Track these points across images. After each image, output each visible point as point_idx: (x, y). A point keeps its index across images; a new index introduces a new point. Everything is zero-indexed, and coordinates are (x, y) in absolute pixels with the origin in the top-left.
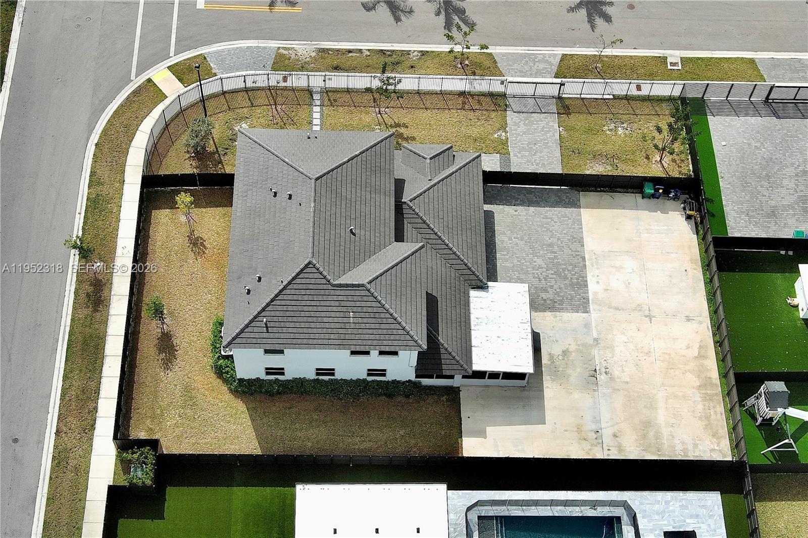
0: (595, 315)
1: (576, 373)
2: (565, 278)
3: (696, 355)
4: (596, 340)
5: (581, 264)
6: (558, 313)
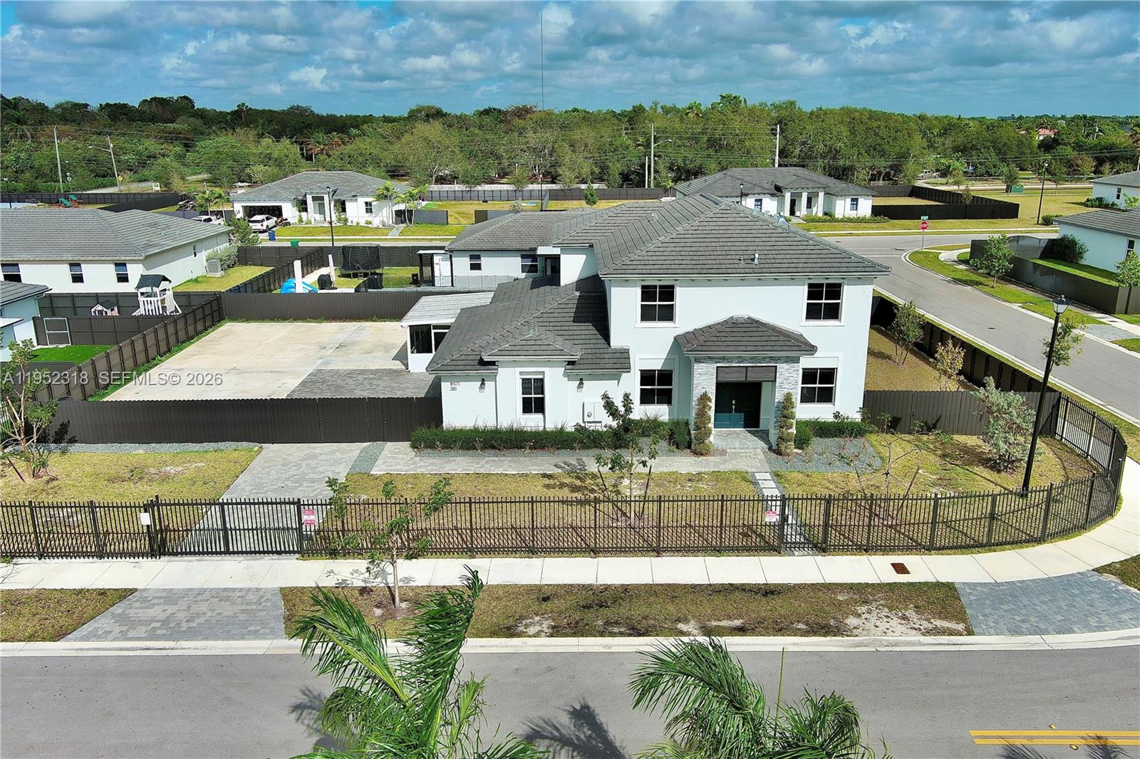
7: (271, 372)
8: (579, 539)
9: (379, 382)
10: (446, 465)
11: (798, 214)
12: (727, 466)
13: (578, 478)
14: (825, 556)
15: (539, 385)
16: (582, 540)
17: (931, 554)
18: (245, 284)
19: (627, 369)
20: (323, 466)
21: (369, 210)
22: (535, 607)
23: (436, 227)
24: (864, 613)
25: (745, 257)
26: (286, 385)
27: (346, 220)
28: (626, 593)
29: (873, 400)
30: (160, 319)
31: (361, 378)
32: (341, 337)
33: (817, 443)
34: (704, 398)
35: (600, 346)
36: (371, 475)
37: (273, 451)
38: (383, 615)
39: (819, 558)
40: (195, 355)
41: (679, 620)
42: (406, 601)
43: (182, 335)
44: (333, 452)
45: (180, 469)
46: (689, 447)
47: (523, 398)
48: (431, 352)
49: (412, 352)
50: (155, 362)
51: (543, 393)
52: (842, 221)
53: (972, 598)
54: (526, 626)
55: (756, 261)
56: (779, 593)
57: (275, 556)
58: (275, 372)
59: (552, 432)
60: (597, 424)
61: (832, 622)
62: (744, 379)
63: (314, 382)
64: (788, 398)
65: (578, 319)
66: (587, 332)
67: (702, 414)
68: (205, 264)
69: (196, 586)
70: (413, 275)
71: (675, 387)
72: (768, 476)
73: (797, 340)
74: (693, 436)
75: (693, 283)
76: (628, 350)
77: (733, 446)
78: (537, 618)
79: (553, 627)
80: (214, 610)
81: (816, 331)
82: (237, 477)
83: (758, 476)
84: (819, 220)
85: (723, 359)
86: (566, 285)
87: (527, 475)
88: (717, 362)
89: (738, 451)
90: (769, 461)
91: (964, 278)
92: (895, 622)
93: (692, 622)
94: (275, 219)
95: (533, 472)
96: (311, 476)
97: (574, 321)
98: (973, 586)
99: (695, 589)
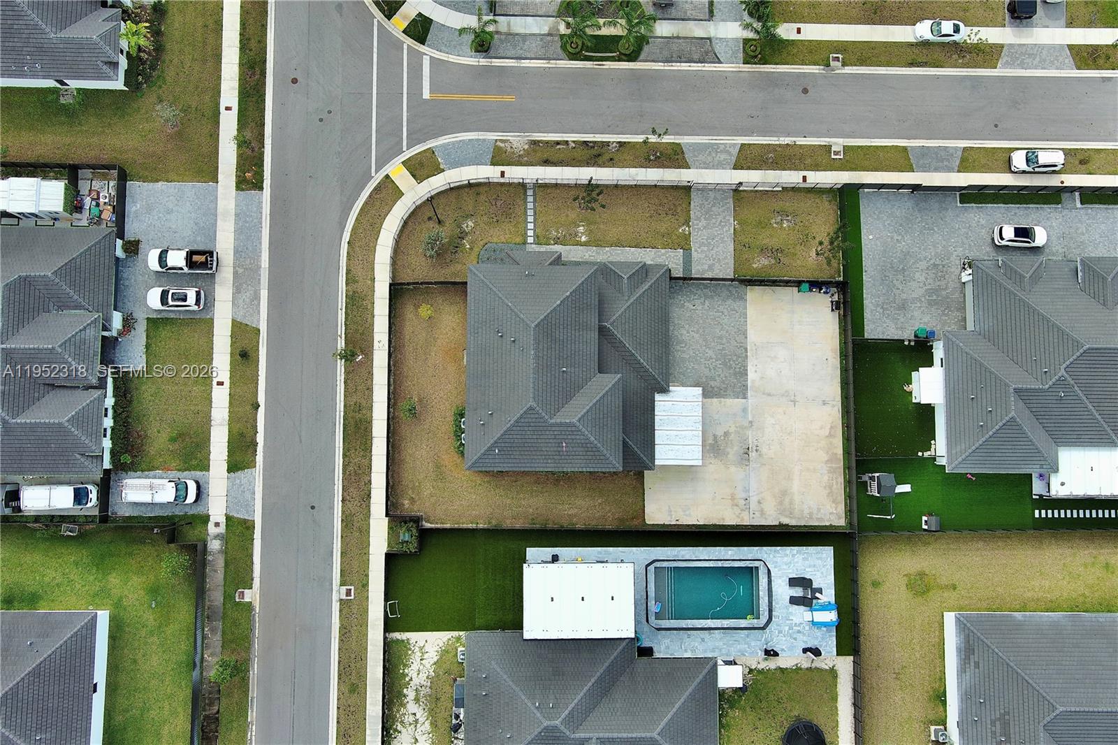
0: (752, 400)
1: (733, 451)
2: (730, 367)
3: (827, 434)
4: (751, 422)
5: (744, 355)
6: (722, 399)
98: (485, 163)
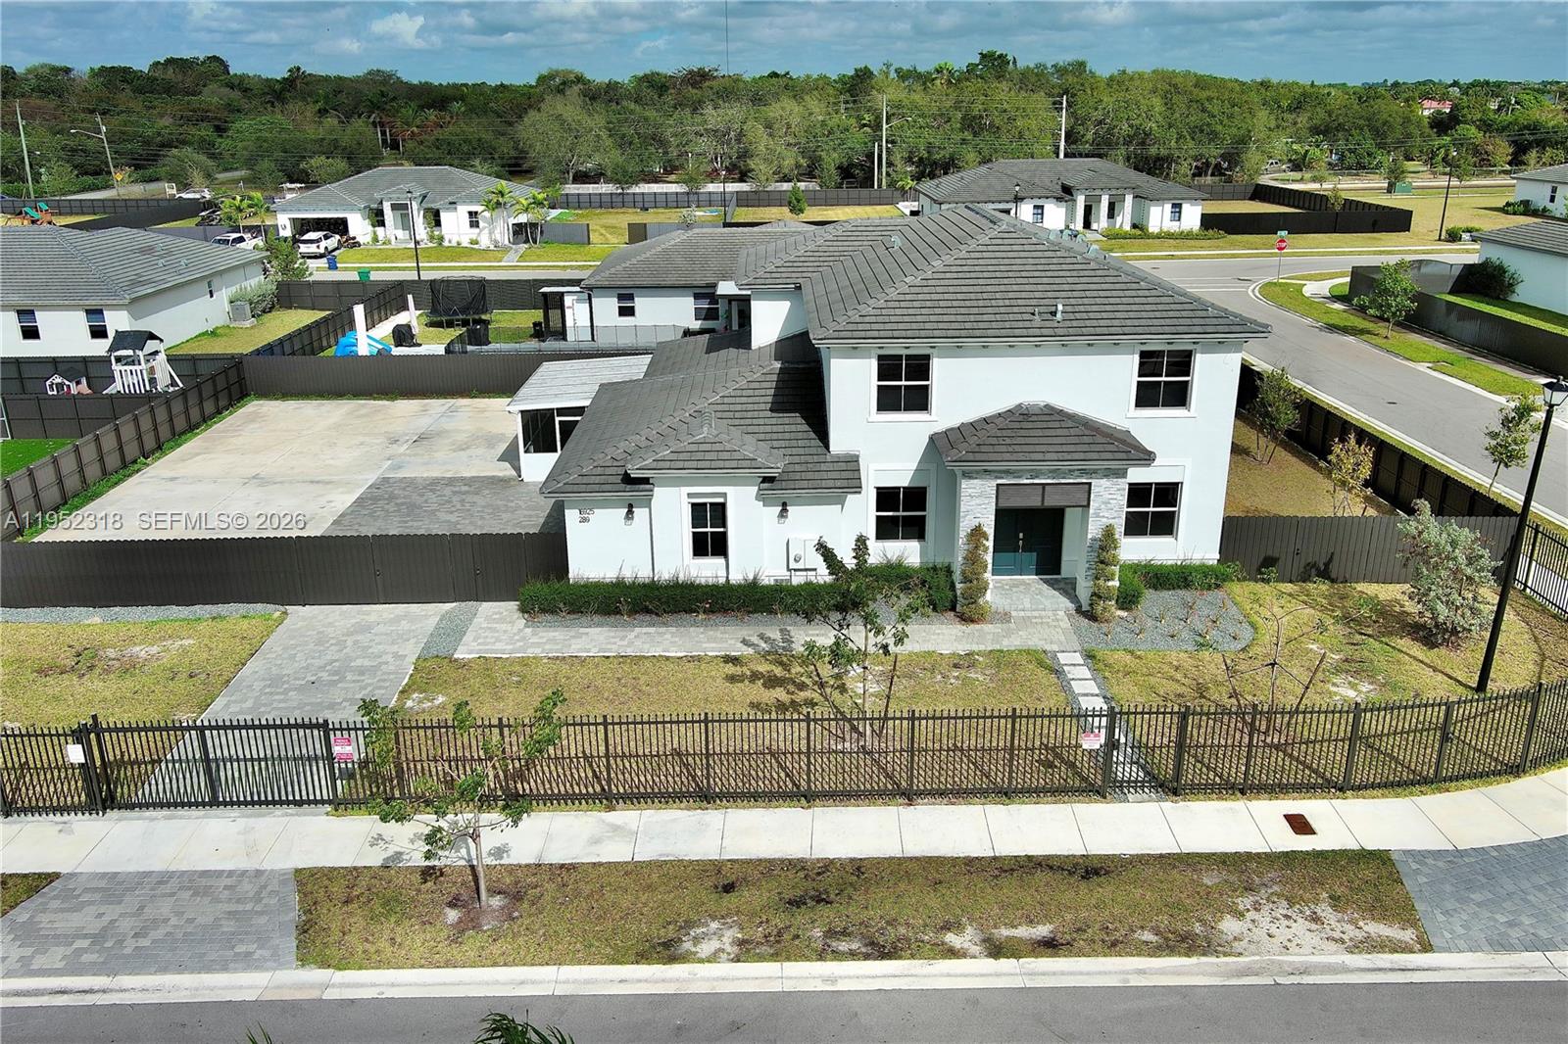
5: (350, 516)
7: (312, 482)
8: (783, 775)
9: (476, 498)
10: (573, 641)
11: (1094, 226)
12: (1012, 642)
13: (781, 664)
14: (1176, 802)
15: (719, 512)
16: (787, 775)
17: (1346, 798)
18: (281, 342)
19: (857, 488)
20: (380, 644)
21: (474, 224)
22: (712, 906)
23: (572, 249)
24: (1248, 910)
25: (1042, 309)
26: (333, 504)
27: (441, 239)
28: (859, 871)
29: (1236, 532)
30: (147, 398)
31: (448, 491)
32: (423, 424)
33: (1152, 600)
34: (977, 533)
35: (813, 451)
36: (456, 660)
37: (304, 619)
38: (460, 920)
39: (1167, 805)
40: (198, 454)
41: (947, 927)
42: (499, 893)
43: (180, 423)
44: (397, 619)
45: (154, 650)
46: (953, 609)
47: (694, 533)
48: (556, 451)
49: (526, 452)
50: (136, 467)
51: (724, 524)
52: (1158, 237)
53: (1422, 879)
54: (696, 940)
55: (1059, 316)
56: (1107, 873)
57: (292, 809)
58: (318, 482)
59: (740, 586)
60: (810, 573)
61: (1198, 928)
62: (1039, 504)
63: (375, 499)
64: (1109, 532)
65: (779, 406)
66: (793, 428)
67: (973, 559)
68: (227, 307)
69: (157, 866)
70: (535, 324)
71: (931, 514)
72: (1078, 658)
73: (1123, 442)
74: (959, 592)
75: (958, 351)
76: (858, 456)
77: (1021, 607)
78: (714, 925)
79: (741, 943)
80: (183, 913)
81: (1152, 426)
82: (244, 665)
83: (1063, 658)
84: (1125, 236)
85: (1007, 473)
86: (760, 348)
87: (699, 659)
88: (997, 478)
89: (1028, 614)
90: (1077, 631)
91: (1342, 324)
92: (1300, 926)
93: (969, 930)
94: (338, 237)
95: (710, 654)
96: (359, 662)
97: (771, 410)
98: (1420, 856)
99: (971, 865)
